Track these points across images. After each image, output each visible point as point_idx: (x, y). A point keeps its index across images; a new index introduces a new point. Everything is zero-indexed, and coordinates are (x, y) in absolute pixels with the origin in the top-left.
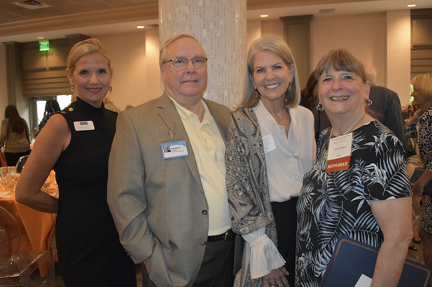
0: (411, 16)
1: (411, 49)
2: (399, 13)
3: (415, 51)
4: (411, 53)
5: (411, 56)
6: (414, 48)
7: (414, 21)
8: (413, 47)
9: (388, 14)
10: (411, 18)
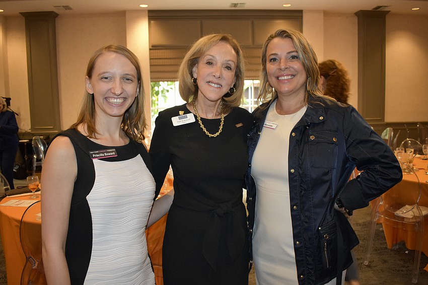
0: (149, 17)
1: (150, 49)
2: (138, 13)
3: (154, 51)
4: (150, 53)
5: (150, 56)
6: (153, 48)
7: (152, 22)
8: (152, 46)
9: (127, 15)
10: (149, 19)
